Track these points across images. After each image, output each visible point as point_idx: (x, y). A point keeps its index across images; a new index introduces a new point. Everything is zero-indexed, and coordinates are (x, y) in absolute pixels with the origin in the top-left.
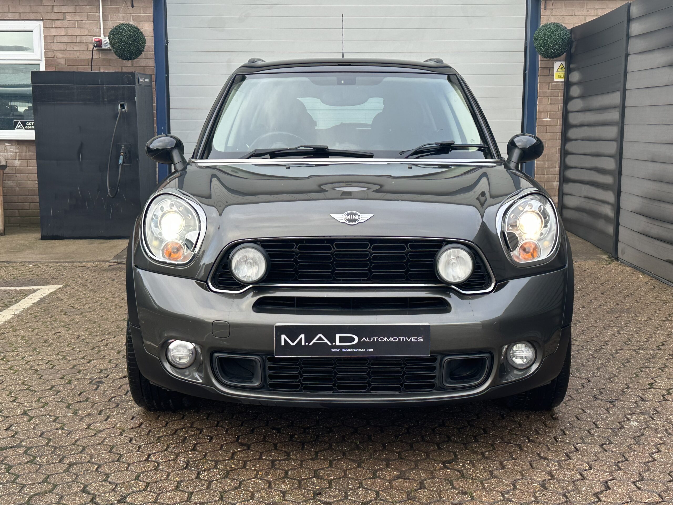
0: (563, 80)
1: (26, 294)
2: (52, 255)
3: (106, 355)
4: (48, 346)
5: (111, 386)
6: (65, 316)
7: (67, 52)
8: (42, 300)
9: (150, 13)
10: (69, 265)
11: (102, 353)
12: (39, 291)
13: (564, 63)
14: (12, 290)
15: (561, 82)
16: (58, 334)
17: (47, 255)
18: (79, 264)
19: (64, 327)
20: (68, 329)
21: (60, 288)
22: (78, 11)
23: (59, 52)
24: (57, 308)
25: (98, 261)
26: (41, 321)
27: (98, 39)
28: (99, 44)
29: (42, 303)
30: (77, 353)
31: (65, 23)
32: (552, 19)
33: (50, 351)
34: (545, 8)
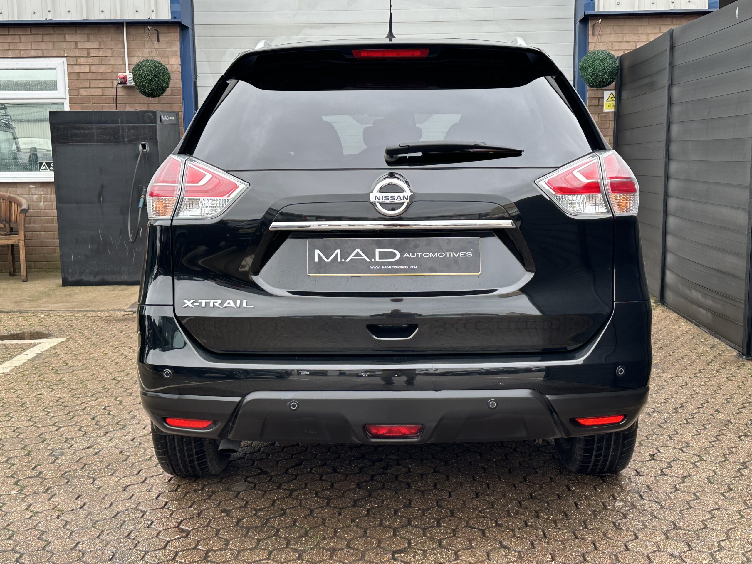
0: (613, 110)
1: (24, 349)
2: (67, 304)
3: (79, 421)
4: (23, 410)
5: (69, 459)
6: (53, 375)
7: (91, 89)
8: (39, 356)
9: (177, 47)
10: (82, 315)
11: (76, 419)
12: (39, 345)
13: (614, 92)
14: (12, 345)
15: (612, 112)
16: (39, 396)
17: (62, 304)
18: (93, 314)
19: (48, 388)
20: (51, 390)
21: (62, 342)
22: (102, 47)
23: (83, 89)
24: (49, 366)
25: (113, 310)
26: (27, 381)
27: (122, 76)
28: (124, 81)
29: (37, 359)
30: (50, 419)
31: (90, 60)
32: (601, 46)
33: (23, 416)
34: (593, 35)
